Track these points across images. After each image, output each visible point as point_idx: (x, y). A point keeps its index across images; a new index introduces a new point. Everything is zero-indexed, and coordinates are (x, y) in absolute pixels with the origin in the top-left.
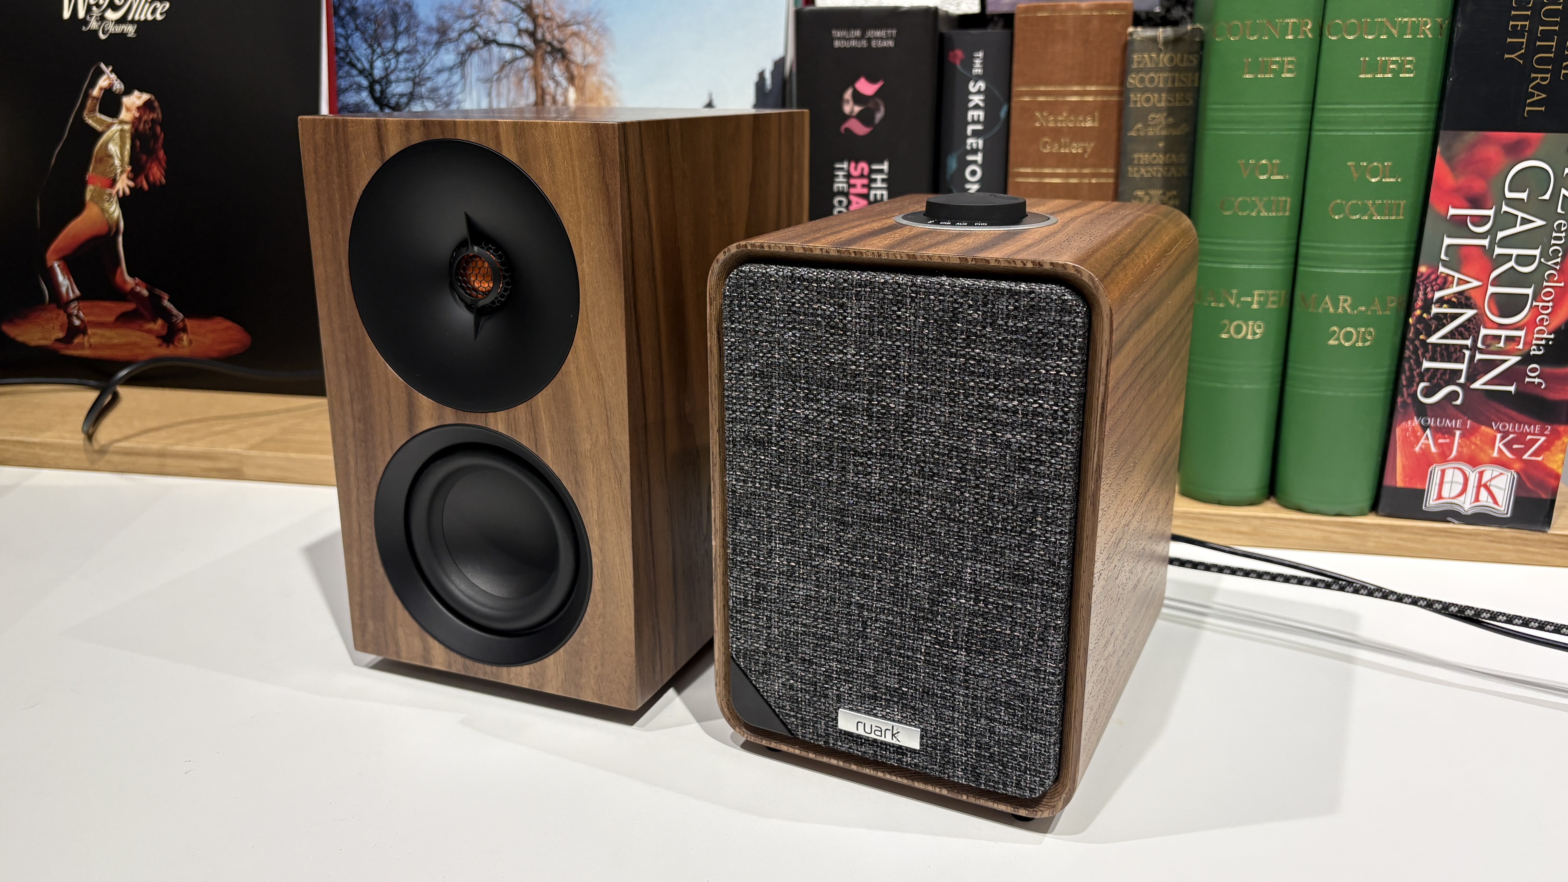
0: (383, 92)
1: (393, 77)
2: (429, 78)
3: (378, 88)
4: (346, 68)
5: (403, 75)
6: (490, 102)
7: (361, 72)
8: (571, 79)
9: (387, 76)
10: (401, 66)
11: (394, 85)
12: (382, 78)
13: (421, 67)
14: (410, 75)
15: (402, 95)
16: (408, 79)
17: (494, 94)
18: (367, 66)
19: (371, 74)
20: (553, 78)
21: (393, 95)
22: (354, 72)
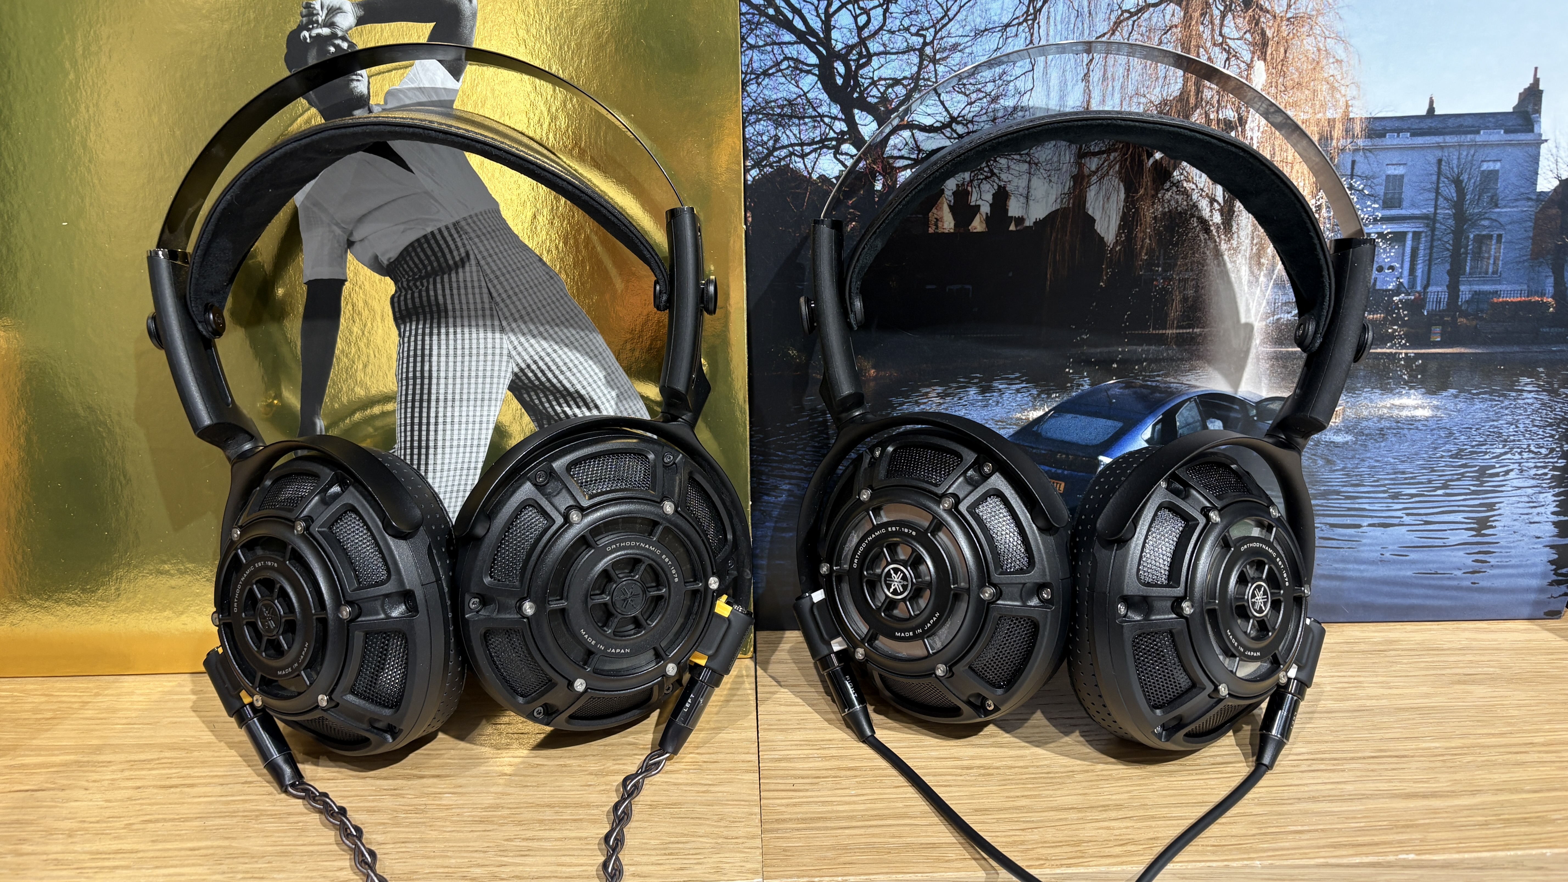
0: (851, 76)
1: (874, 46)
2: (955, 47)
3: (840, 67)
4: (769, 28)
5: (899, 42)
6: (1088, 92)
7: (801, 38)
8: (1261, 46)
9: (863, 42)
10: (893, 24)
11: (875, 62)
12: (850, 48)
13: (938, 25)
14: (917, 41)
15: (896, 82)
16: (909, 50)
17: (1096, 76)
18: (816, 24)
19: (827, 41)
20: (1223, 46)
21: (874, 83)
22: (788, 37)
